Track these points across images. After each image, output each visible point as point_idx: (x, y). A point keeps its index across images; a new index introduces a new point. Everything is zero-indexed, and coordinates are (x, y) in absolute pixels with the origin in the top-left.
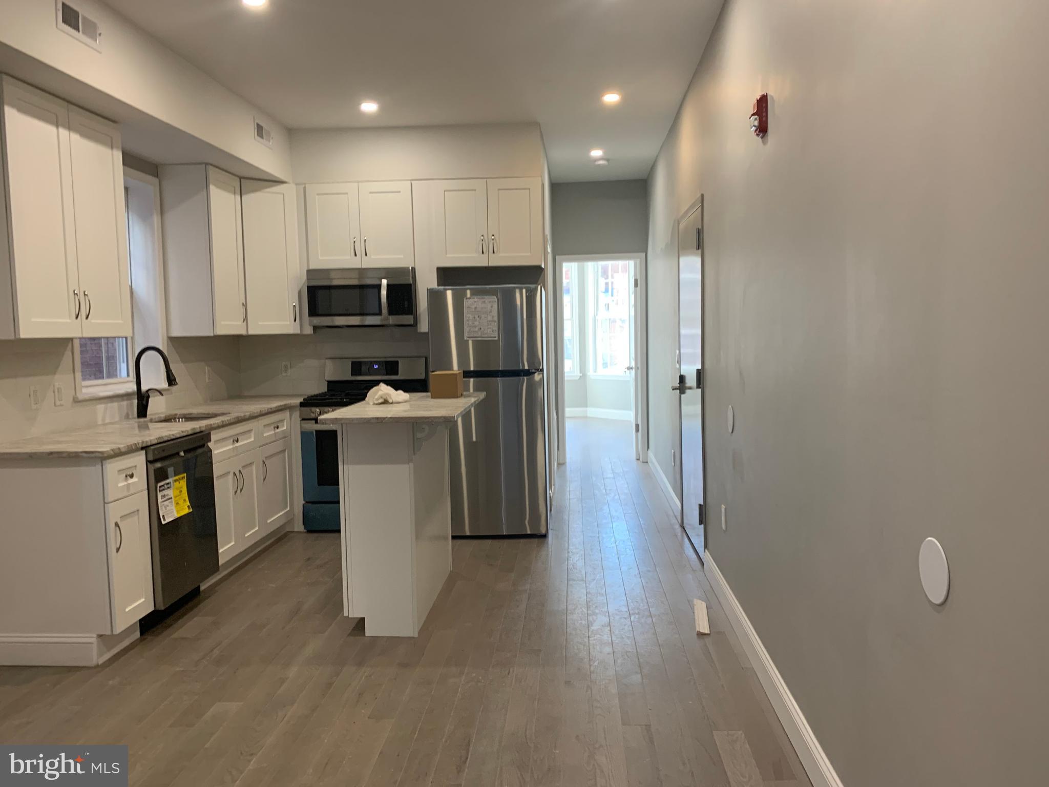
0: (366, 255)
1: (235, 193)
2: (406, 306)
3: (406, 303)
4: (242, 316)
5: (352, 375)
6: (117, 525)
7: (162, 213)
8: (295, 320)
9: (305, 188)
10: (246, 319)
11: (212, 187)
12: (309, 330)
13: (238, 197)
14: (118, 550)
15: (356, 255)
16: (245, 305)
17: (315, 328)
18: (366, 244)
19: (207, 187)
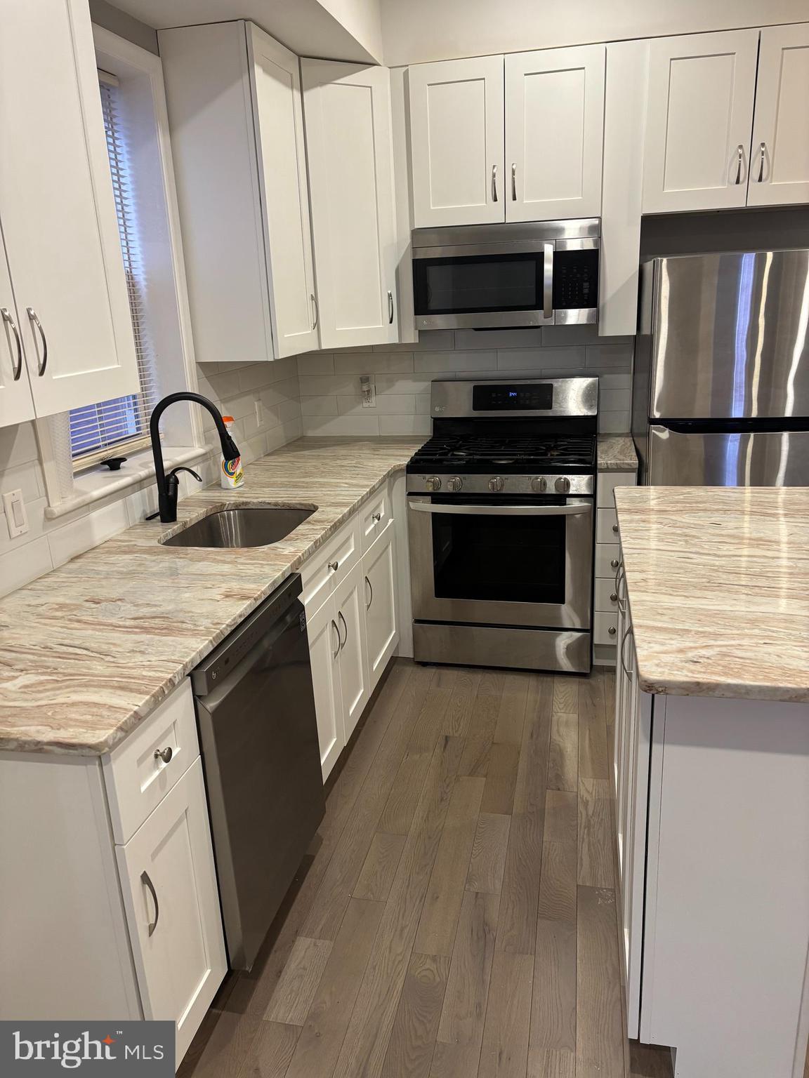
0: (514, 199)
1: (292, 88)
2: (586, 291)
3: (586, 285)
4: (312, 320)
5: (475, 409)
6: (145, 879)
7: (172, 130)
8: (391, 322)
9: (406, 74)
10: (317, 325)
11: (258, 71)
12: (411, 337)
13: (297, 95)
14: (152, 929)
15: (495, 200)
16: (314, 298)
17: (422, 333)
18: (515, 177)
19: (249, 69)
